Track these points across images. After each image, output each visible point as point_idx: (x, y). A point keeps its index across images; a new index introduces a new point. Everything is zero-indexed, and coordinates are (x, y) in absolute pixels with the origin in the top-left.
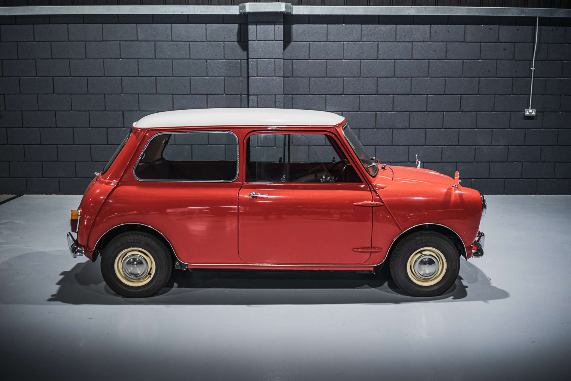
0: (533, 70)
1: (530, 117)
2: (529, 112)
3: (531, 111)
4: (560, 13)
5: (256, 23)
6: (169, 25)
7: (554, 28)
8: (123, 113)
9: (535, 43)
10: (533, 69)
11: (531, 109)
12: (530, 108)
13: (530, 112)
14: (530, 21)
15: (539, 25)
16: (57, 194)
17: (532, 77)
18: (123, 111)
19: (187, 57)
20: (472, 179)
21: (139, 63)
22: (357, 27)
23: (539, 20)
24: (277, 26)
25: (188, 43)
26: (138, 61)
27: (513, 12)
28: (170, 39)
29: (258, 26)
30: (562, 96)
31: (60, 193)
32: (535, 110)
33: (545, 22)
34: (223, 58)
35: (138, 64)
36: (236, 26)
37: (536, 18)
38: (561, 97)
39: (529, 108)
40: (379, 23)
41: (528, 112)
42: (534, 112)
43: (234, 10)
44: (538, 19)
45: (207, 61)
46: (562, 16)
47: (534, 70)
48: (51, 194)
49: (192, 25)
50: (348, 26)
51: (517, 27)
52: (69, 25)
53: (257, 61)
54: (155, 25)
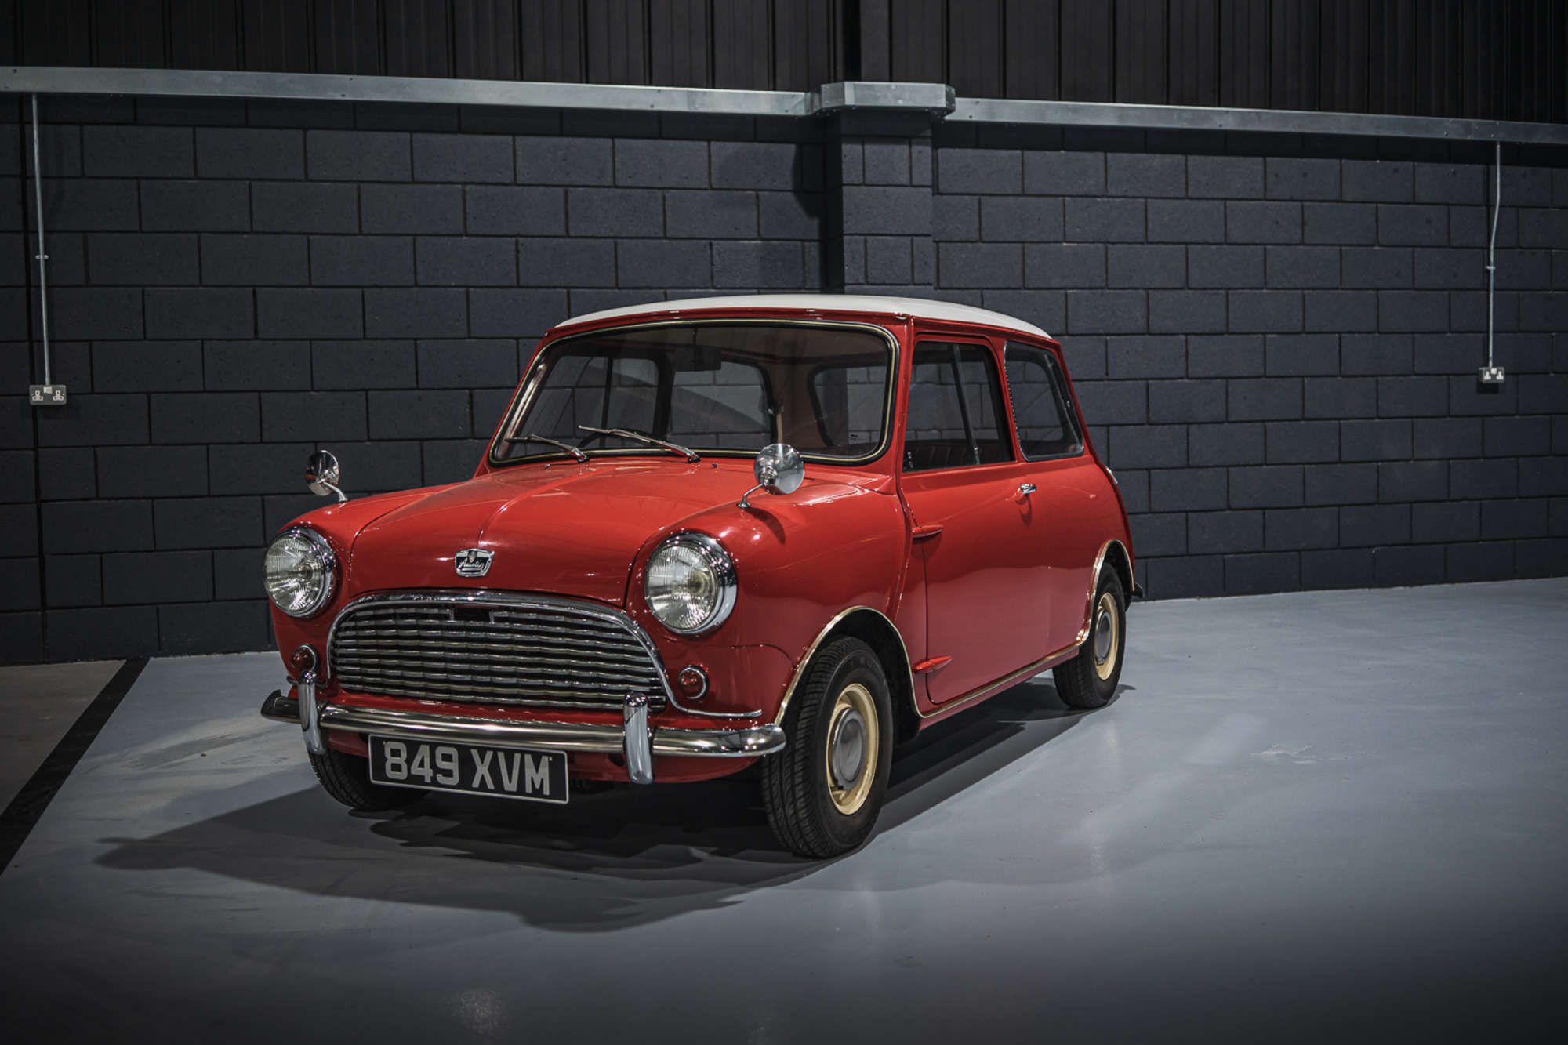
0: (1492, 272)
1: (1493, 387)
2: (1490, 374)
3: (1494, 371)
4: (1545, 134)
5: (862, 139)
6: (606, 143)
7: (1529, 169)
9: (1494, 206)
10: (1491, 268)
11: (1494, 366)
12: (1491, 363)
13: (1493, 374)
14: (1479, 153)
15: (1501, 164)
16: (260, 650)
17: (1492, 288)
18: (471, 389)
19: (656, 233)
20: (1372, 547)
21: (520, 247)
22: (1094, 159)
23: (1501, 149)
24: (915, 148)
25: (659, 193)
26: (517, 242)
27: (1448, 128)
28: (609, 181)
29: (868, 147)
30: (1554, 334)
31: (269, 646)
32: (1503, 368)
33: (1516, 155)
34: (755, 235)
35: (518, 251)
36: (790, 150)
37: (1493, 144)
38: (1552, 337)
39: (1487, 365)
40: (1147, 149)
41: (1488, 373)
42: (1500, 373)
43: (791, 103)
44: (1498, 146)
45: (711, 244)
46: (1548, 140)
47: (1494, 271)
48: (238, 652)
49: (671, 143)
50: (1071, 154)
51: (1452, 167)
52: (310, 133)
53: (866, 241)
54: (566, 141)
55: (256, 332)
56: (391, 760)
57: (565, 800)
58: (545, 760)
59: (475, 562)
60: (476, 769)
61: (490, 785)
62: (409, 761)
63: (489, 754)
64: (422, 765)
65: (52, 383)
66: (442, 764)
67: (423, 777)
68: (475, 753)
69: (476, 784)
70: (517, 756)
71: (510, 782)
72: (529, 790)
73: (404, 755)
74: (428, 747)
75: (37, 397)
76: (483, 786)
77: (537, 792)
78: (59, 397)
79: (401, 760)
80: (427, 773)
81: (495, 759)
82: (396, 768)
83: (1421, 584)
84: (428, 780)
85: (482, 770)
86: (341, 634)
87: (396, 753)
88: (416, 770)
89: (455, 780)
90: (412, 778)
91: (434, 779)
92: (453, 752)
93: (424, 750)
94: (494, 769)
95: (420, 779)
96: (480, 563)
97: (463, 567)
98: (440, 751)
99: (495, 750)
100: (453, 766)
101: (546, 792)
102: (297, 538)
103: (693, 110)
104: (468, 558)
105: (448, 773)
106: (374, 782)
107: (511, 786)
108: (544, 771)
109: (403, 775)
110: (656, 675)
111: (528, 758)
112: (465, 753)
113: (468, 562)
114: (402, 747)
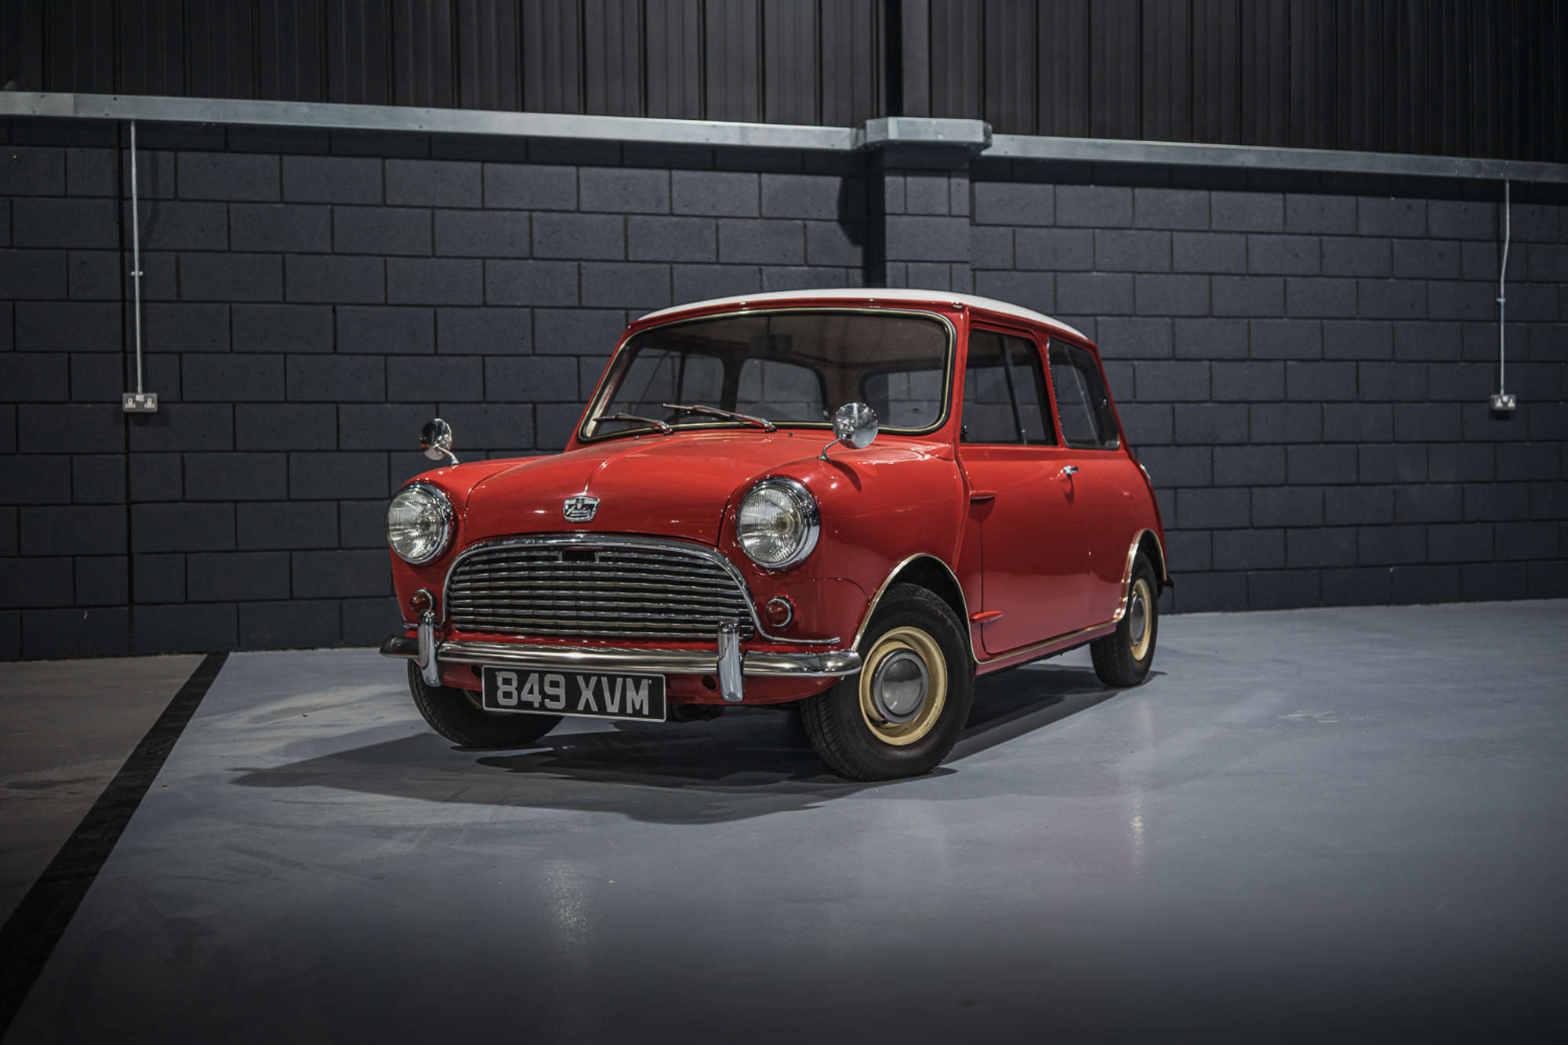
0: (1502, 304)
1: (1504, 414)
2: (1502, 402)
3: (1505, 399)
4: (1551, 173)
5: (904, 171)
6: (663, 174)
7: (1536, 207)
8: (534, 409)
9: (1504, 241)
10: (1502, 300)
11: (1505, 393)
12: (1502, 391)
13: (1504, 401)
14: (1488, 191)
15: (1511, 202)
16: (333, 647)
17: (1502, 319)
18: (534, 403)
19: (708, 259)
20: (1390, 566)
21: (583, 271)
22: (1121, 193)
23: (1510, 186)
24: (954, 181)
25: (713, 222)
26: (579, 265)
27: (1458, 167)
28: (665, 209)
29: (910, 179)
30: (1563, 364)
31: (342, 643)
32: (1514, 396)
33: (1525, 193)
34: (802, 262)
35: (580, 274)
36: (836, 182)
37: (1502, 183)
38: (1561, 367)
39: (1498, 392)
40: (1172, 185)
41: (1499, 401)
42: (1511, 401)
43: (838, 138)
44: (1508, 186)
45: (761, 270)
46: (1556, 179)
47: (1505, 303)
48: (312, 648)
49: (724, 175)
50: (1101, 190)
51: (1463, 205)
52: (388, 162)
53: (907, 267)
54: (626, 172)
55: (335, 347)
56: (503, 688)
57: (662, 718)
58: (645, 683)
59: (582, 508)
60: (581, 694)
61: (594, 708)
62: (520, 689)
63: (594, 680)
64: (531, 692)
65: (145, 391)
66: (549, 690)
67: (532, 703)
68: (580, 679)
69: (581, 707)
70: (620, 681)
71: (613, 704)
72: (629, 710)
73: (515, 683)
74: (537, 675)
75: (130, 405)
76: (587, 709)
77: (638, 713)
78: (150, 405)
79: (512, 688)
80: (536, 699)
81: (599, 684)
82: (507, 695)
83: (1437, 602)
84: (536, 705)
85: (587, 695)
86: (456, 578)
87: (507, 682)
88: (526, 696)
89: (561, 704)
90: (522, 704)
91: (542, 705)
92: (561, 679)
93: (534, 678)
94: (598, 693)
95: (529, 705)
96: (587, 509)
97: (571, 513)
98: (548, 678)
99: (599, 676)
100: (561, 692)
101: (646, 711)
102: (418, 492)
103: (744, 143)
104: (576, 505)
105: (556, 698)
106: (486, 709)
107: (612, 708)
108: (644, 693)
109: (514, 701)
110: (745, 606)
111: (630, 682)
112: (570, 678)
113: (576, 508)
114: (513, 676)
